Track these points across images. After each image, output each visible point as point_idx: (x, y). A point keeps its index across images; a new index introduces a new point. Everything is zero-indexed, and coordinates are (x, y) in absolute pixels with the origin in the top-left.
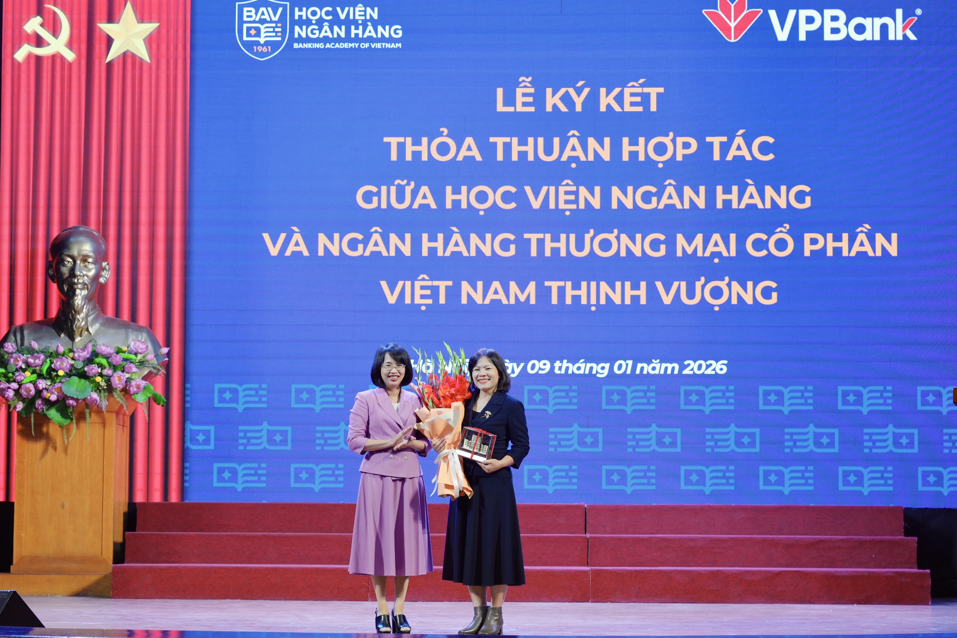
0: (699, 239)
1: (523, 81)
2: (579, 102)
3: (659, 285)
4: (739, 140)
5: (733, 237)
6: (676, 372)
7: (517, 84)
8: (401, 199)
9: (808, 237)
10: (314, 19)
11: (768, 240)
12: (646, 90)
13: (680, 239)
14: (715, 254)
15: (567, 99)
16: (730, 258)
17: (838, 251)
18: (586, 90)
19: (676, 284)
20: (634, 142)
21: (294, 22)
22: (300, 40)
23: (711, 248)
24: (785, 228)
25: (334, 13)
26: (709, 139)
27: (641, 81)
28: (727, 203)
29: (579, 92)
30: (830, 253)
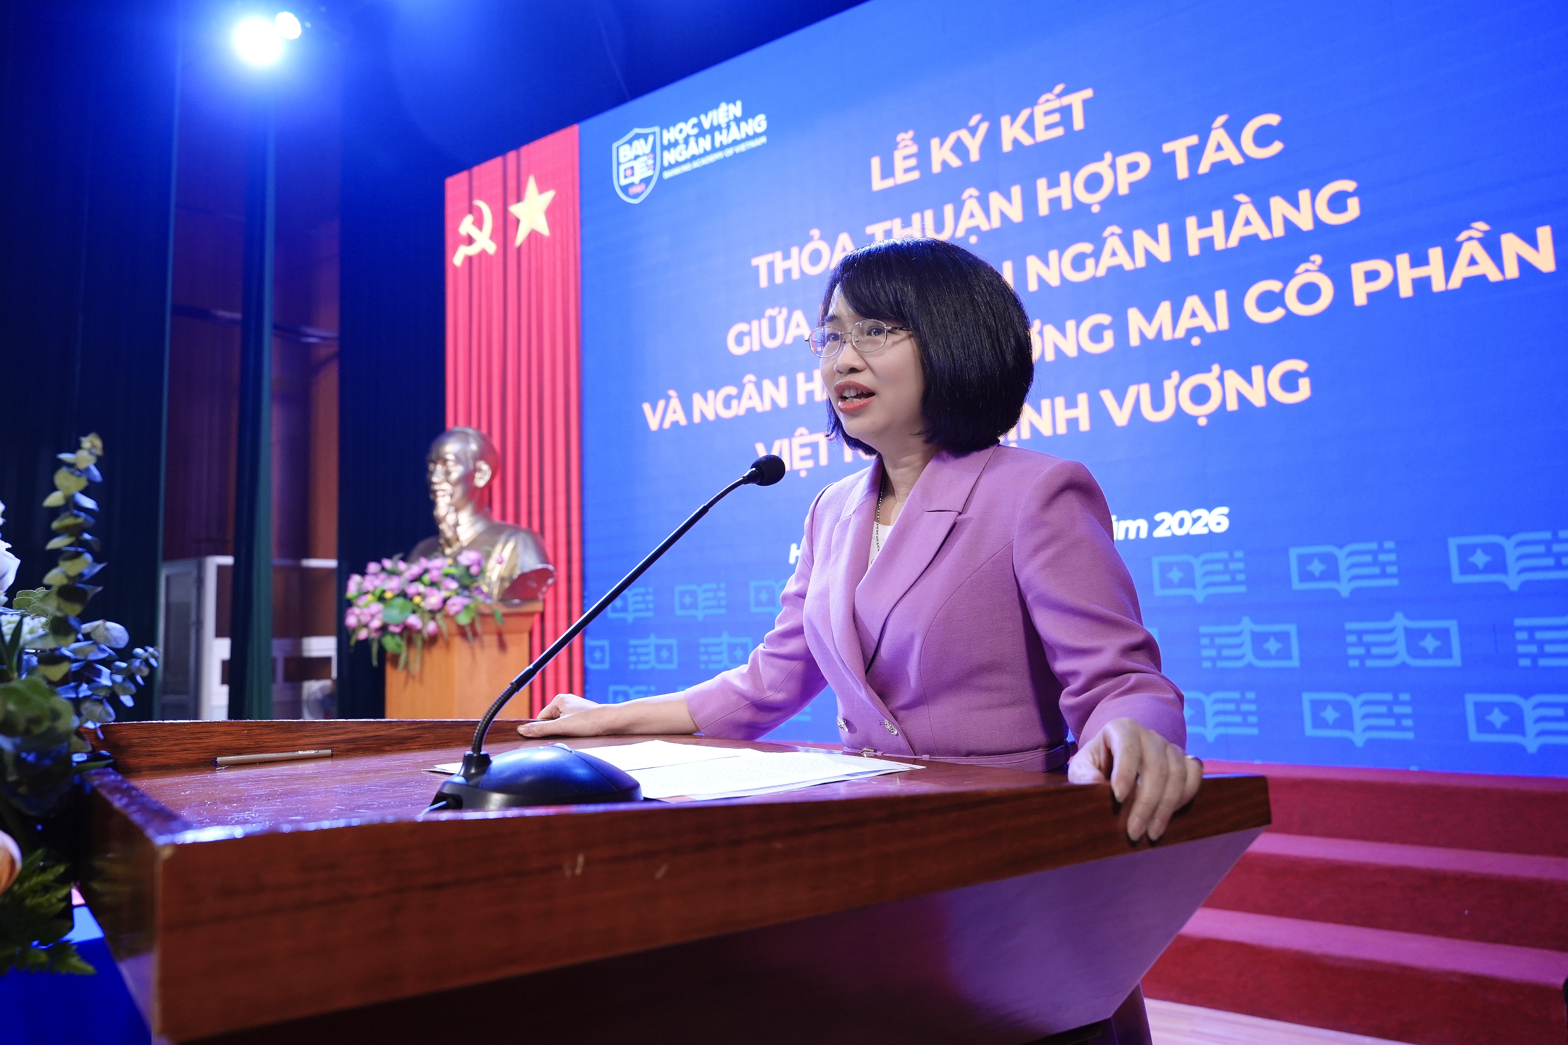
0: (1165, 309)
1: (903, 140)
2: (974, 145)
3: (1107, 396)
4: (1218, 135)
5: (1221, 297)
6: (1143, 535)
7: (895, 146)
8: (773, 334)
9: (1358, 270)
10: (681, 138)
11: (1283, 291)
12: (1066, 100)
13: (1134, 316)
14: (1192, 332)
15: (960, 149)
16: (1219, 334)
17: (1422, 285)
18: (984, 127)
19: (1132, 390)
20: (1054, 183)
21: (664, 148)
22: (671, 166)
23: (1185, 322)
24: (1313, 262)
25: (699, 125)
26: (1167, 148)
27: (1059, 88)
28: (1207, 244)
29: (973, 131)
30: (1406, 290)
